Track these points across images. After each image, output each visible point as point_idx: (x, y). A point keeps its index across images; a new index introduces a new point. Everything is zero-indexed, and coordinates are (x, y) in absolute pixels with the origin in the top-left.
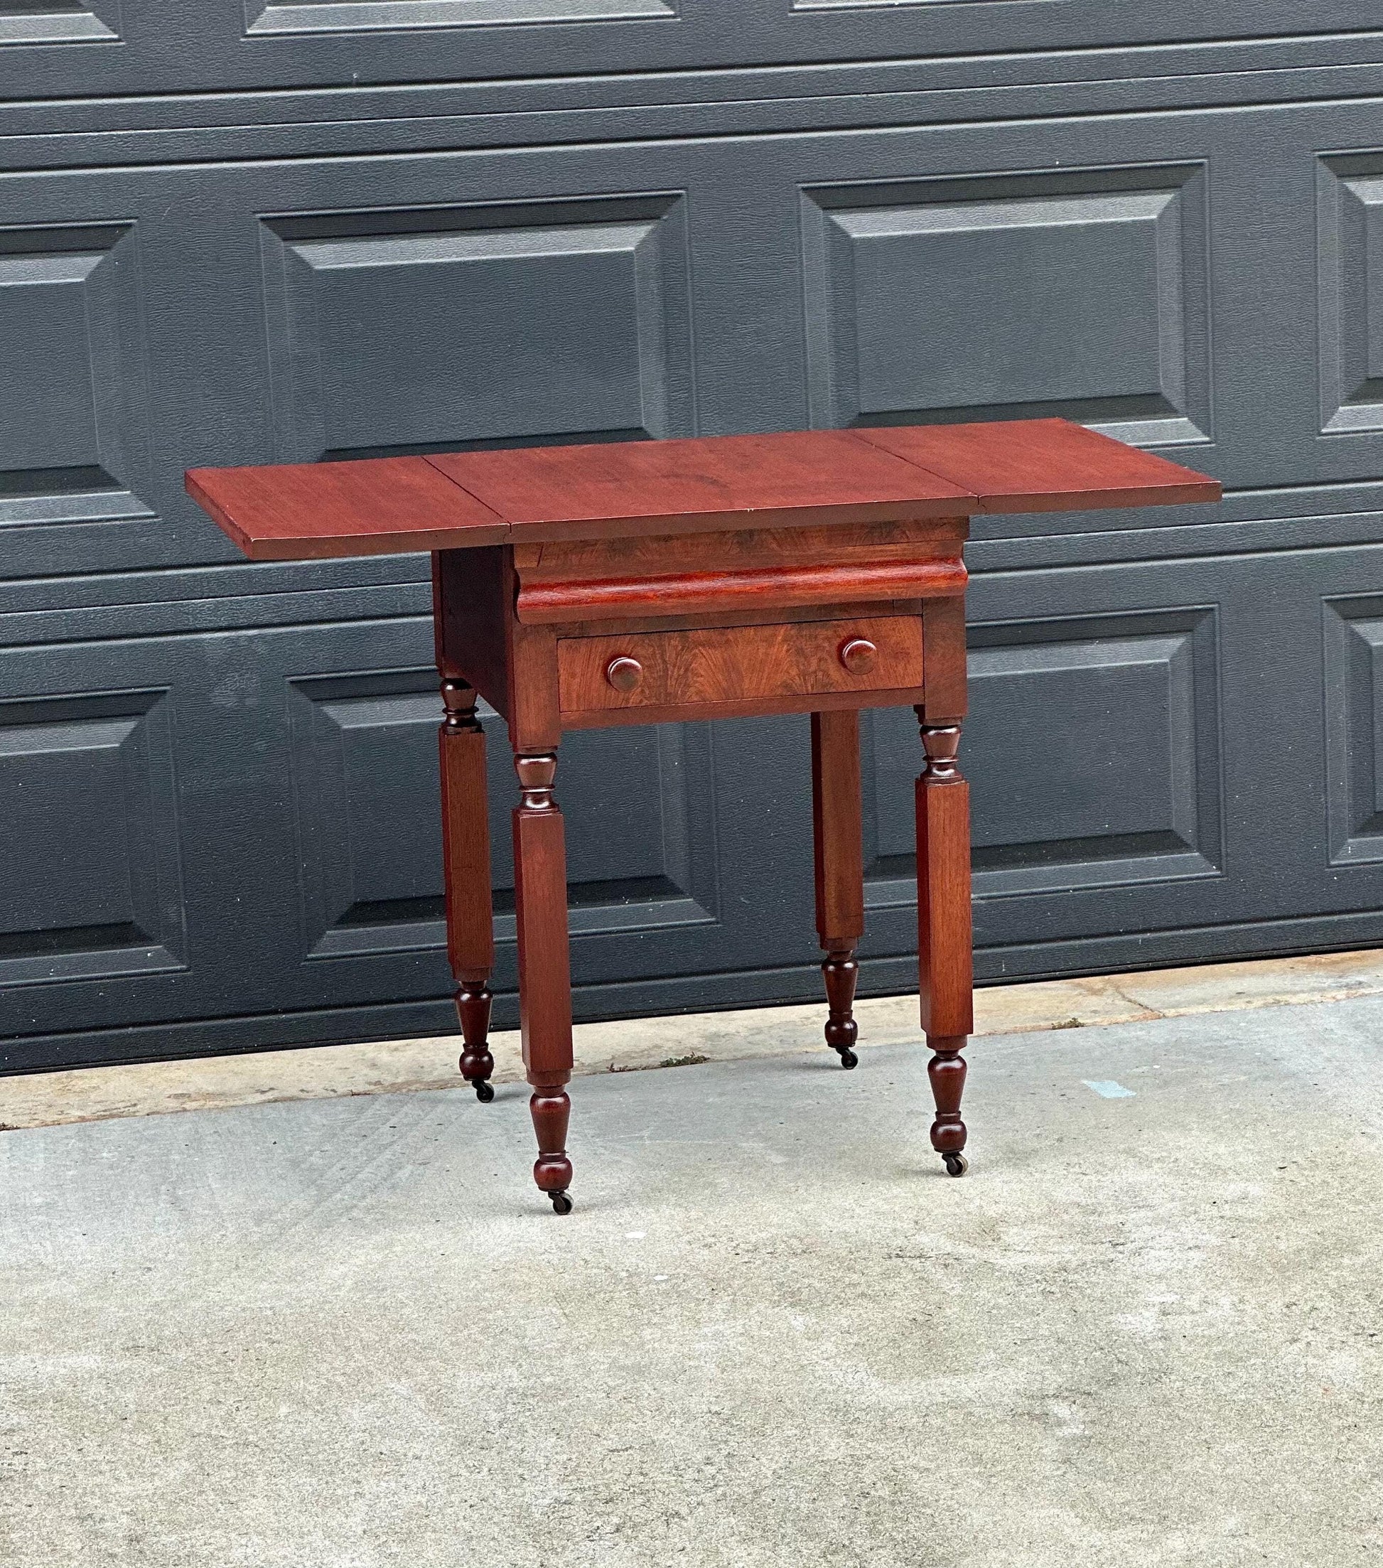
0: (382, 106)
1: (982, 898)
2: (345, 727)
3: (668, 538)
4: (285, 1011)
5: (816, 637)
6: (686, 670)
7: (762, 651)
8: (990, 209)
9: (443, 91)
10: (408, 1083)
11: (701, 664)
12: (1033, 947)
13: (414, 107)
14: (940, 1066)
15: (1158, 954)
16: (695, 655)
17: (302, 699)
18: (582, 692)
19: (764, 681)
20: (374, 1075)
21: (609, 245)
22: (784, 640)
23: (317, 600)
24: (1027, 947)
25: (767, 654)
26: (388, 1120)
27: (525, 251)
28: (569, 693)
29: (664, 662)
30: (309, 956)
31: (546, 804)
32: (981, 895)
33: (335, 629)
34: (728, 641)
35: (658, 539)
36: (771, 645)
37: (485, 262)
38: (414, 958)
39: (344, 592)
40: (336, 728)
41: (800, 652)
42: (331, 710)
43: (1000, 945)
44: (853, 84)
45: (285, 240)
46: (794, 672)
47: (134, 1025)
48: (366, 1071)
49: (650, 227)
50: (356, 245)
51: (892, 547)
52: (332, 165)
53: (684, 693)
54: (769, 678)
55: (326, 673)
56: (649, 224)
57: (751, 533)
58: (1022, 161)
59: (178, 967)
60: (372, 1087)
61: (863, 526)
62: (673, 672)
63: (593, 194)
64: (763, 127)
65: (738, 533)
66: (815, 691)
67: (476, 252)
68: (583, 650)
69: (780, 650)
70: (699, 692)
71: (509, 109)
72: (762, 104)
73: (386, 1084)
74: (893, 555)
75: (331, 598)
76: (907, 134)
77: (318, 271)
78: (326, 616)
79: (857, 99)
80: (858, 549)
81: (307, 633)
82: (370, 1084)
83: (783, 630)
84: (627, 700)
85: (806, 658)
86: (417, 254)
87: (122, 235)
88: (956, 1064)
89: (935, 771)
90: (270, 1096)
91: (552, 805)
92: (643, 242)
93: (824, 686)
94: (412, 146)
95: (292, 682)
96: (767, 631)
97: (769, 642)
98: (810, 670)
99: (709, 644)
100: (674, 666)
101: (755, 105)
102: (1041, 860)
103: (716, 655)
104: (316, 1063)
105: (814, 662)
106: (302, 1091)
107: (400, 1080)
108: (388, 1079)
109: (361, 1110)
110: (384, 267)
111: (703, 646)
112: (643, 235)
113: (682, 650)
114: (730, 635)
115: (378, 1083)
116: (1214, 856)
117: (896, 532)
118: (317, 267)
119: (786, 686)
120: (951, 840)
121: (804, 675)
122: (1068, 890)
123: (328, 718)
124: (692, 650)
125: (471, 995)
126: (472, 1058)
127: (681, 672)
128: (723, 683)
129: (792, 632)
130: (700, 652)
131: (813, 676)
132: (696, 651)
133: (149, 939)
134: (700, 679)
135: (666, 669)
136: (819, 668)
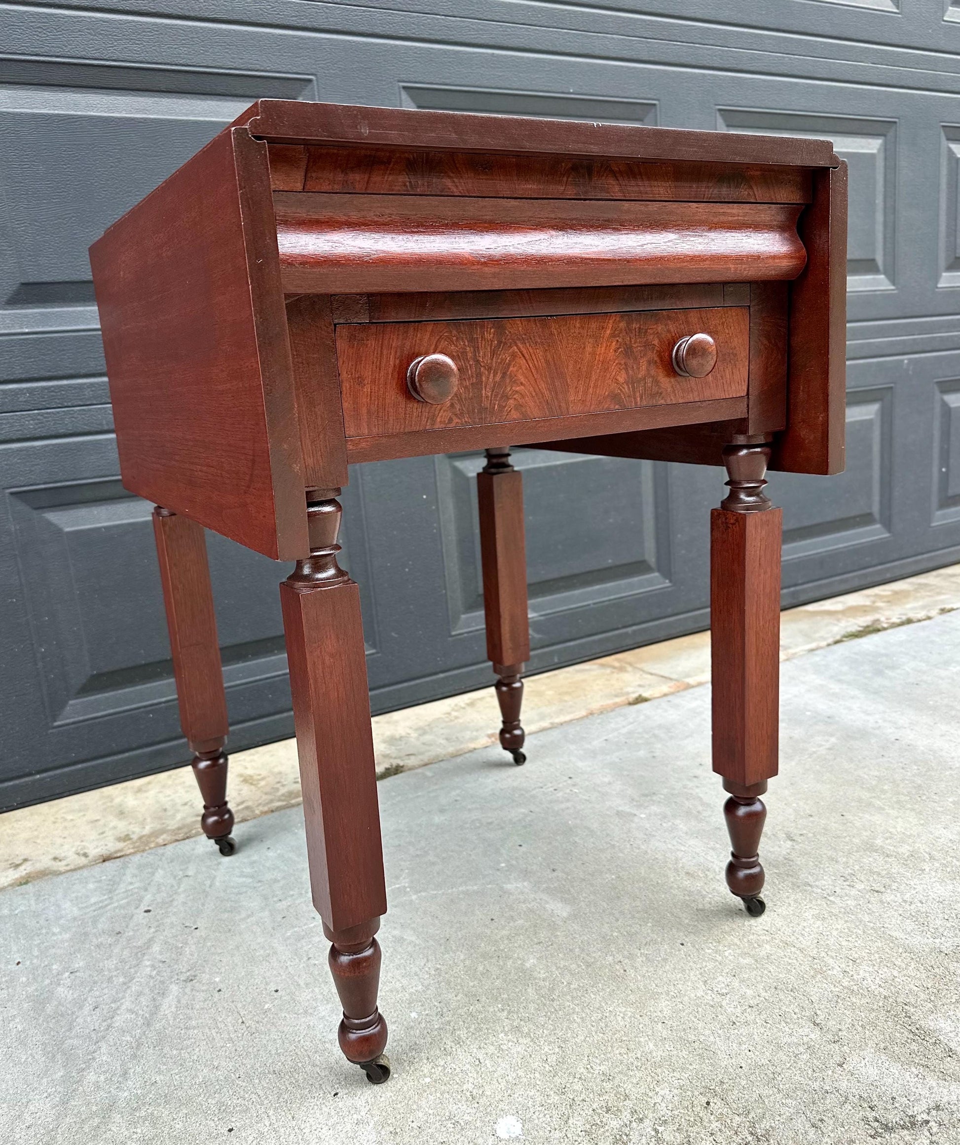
2: (67, 529)
4: (38, 772)
5: (646, 332)
6: (504, 374)
7: (589, 349)
10: (155, 834)
11: (521, 367)
14: (742, 811)
15: (640, 639)
16: (514, 356)
17: (21, 507)
18: (375, 406)
19: (591, 390)
20: (122, 826)
22: (613, 335)
23: (29, 421)
25: (593, 354)
26: (140, 900)
29: (477, 363)
30: (56, 724)
31: (331, 572)
33: (47, 446)
36: (599, 342)
39: (53, 413)
40: (59, 531)
41: (630, 351)
42: (55, 517)
44: (435, 6)
46: (623, 378)
48: (114, 822)
53: (501, 408)
54: (595, 387)
55: (44, 484)
60: (120, 845)
62: (488, 378)
63: (241, 69)
66: (644, 404)
68: (371, 343)
69: (609, 349)
70: (518, 407)
72: (370, 11)
73: (135, 837)
75: (41, 418)
76: (475, 54)
78: (38, 433)
79: (438, 19)
81: (20, 450)
82: (119, 839)
83: (611, 321)
84: (433, 418)
85: (635, 359)
86: (89, 107)
89: (743, 496)
90: (22, 871)
91: (340, 573)
93: (652, 396)
95: (12, 494)
96: (594, 325)
97: (597, 337)
98: (640, 376)
99: (530, 340)
100: (490, 370)
101: (364, 12)
102: (573, 587)
103: (538, 354)
104: (70, 817)
105: (643, 364)
106: (55, 859)
107: (147, 830)
108: (137, 831)
109: (111, 888)
111: (524, 342)
113: (499, 346)
114: (554, 327)
115: (127, 838)
116: (667, 574)
119: (616, 395)
120: (765, 573)
121: (633, 382)
122: (590, 605)
123: (49, 523)
124: (510, 347)
125: (208, 763)
126: (214, 818)
127: (498, 379)
128: (547, 393)
129: (623, 325)
130: (519, 349)
131: (642, 384)
132: (515, 349)
134: (520, 389)
135: (479, 375)
136: (648, 373)
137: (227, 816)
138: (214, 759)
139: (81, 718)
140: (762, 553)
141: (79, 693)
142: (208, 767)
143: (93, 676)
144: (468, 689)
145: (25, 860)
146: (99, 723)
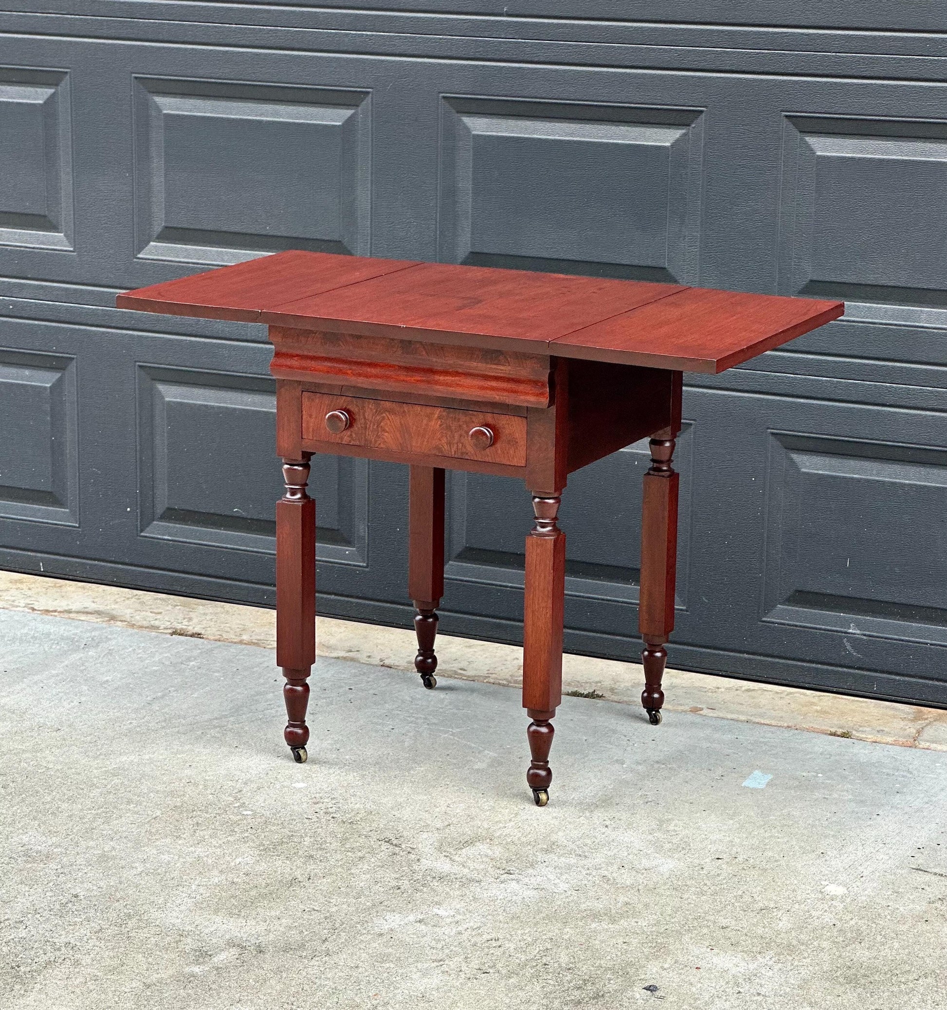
0: (520, 31)
1: (865, 635)
3: (359, 337)
5: (459, 420)
6: (378, 426)
7: (425, 422)
8: (920, 145)
9: (558, 24)
11: (387, 424)
12: (898, 678)
13: (539, 32)
16: (383, 418)
18: (315, 428)
19: (425, 443)
21: (655, 141)
22: (439, 418)
24: (893, 677)
25: (427, 425)
27: (601, 138)
28: (308, 428)
29: (365, 418)
32: (865, 632)
34: (404, 412)
35: (352, 335)
36: (430, 420)
37: (575, 142)
38: (498, 591)
41: (449, 428)
43: (876, 671)
44: (825, 45)
45: (458, 112)
46: (444, 440)
47: (336, 594)
49: (684, 131)
50: (500, 121)
51: (502, 368)
52: (487, 66)
53: (376, 441)
54: (428, 442)
56: (683, 129)
57: (410, 342)
58: (943, 113)
59: (361, 564)
61: (480, 350)
62: (370, 426)
63: (645, 104)
64: (762, 70)
65: (402, 341)
66: (456, 456)
67: (571, 135)
68: (317, 401)
69: (435, 424)
70: (385, 443)
71: (598, 40)
72: (763, 53)
74: (504, 373)
76: (861, 85)
77: (474, 135)
79: (829, 56)
80: (480, 364)
83: (438, 411)
84: (342, 438)
85: (452, 432)
86: (535, 131)
87: (365, 98)
88: (544, 730)
90: (349, 654)
92: (677, 140)
93: (462, 453)
94: (536, 59)
96: (429, 410)
97: (429, 417)
98: (455, 441)
99: (391, 411)
100: (371, 421)
101: (758, 53)
102: (911, 618)
103: (397, 420)
105: (457, 436)
106: (369, 656)
110: (513, 137)
111: (389, 412)
112: (678, 136)
113: (376, 411)
114: (406, 408)
117: (501, 357)
118: (474, 133)
119: (437, 448)
121: (450, 444)
122: (927, 644)
124: (382, 414)
126: (422, 658)
127: (375, 427)
128: (400, 439)
129: (444, 414)
130: (386, 415)
131: (456, 446)
132: (384, 415)
133: (348, 543)
134: (386, 434)
135: (366, 423)
136: (459, 441)
139: (453, 577)
140: (538, 562)
141: (456, 558)
142: (420, 620)
143: (466, 547)
144: (770, 680)
145: (358, 651)
146: (464, 586)
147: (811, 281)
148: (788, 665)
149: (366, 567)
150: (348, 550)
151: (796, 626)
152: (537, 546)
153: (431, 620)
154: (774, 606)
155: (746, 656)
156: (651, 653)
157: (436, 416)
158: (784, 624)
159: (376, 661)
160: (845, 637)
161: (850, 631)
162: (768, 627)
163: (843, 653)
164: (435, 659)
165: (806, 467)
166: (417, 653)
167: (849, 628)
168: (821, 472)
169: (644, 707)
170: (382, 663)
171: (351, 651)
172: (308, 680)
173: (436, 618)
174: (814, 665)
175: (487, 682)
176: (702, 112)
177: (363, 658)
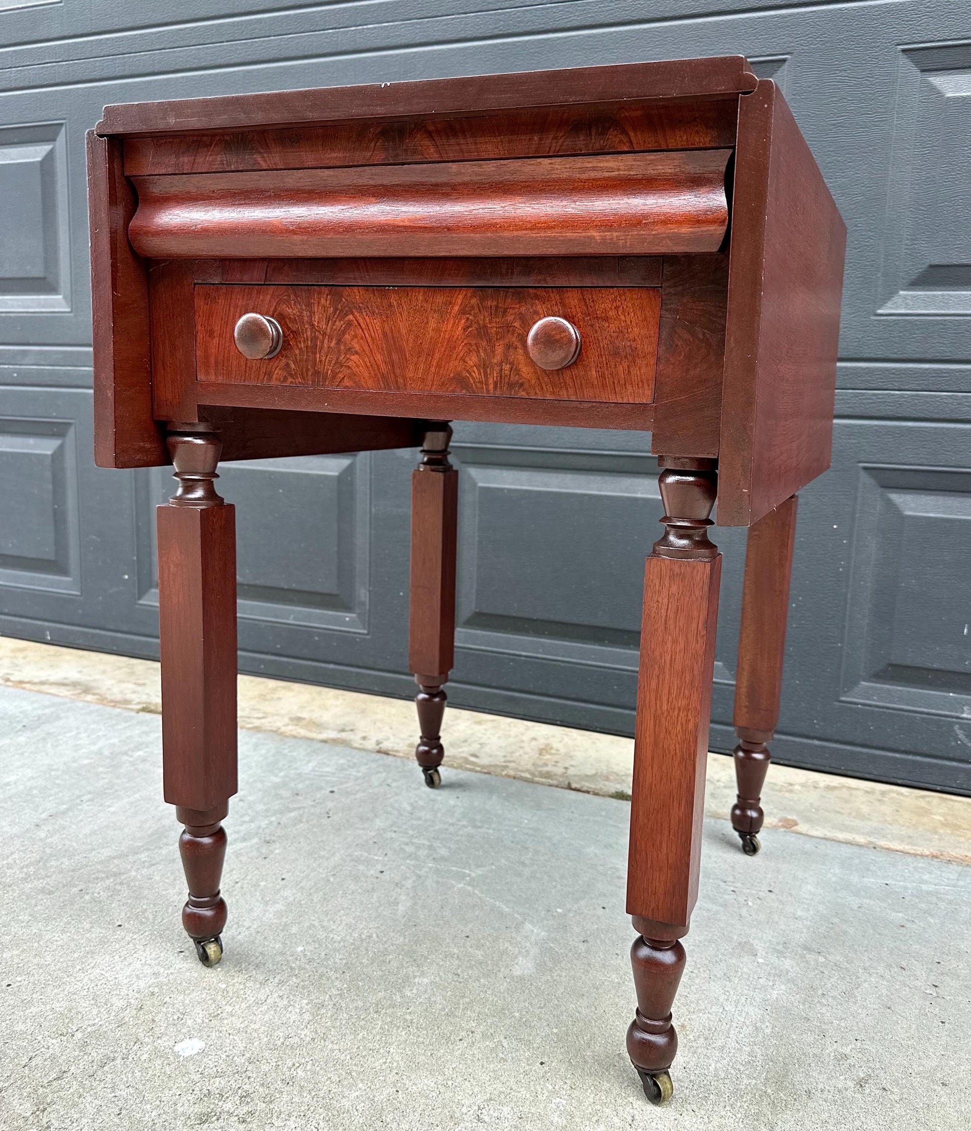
5: (505, 311)
6: (339, 342)
7: (432, 324)
11: (356, 336)
14: (645, 952)
16: (349, 324)
18: (220, 358)
19: (433, 369)
22: (463, 312)
25: (437, 330)
28: (206, 357)
29: (312, 327)
34: (390, 306)
36: (445, 318)
41: (482, 331)
46: (472, 360)
47: (335, 664)
53: (334, 375)
54: (438, 366)
59: (362, 632)
62: (323, 342)
66: (498, 393)
69: (454, 328)
70: (354, 376)
83: (460, 297)
84: (271, 376)
85: (489, 341)
93: (511, 386)
96: (440, 299)
97: (442, 312)
98: (496, 359)
99: (364, 308)
100: (325, 333)
103: (376, 326)
105: (499, 346)
106: (364, 737)
111: (360, 311)
113: (335, 311)
114: (394, 298)
119: (458, 379)
120: (675, 642)
121: (484, 366)
124: (346, 315)
125: (426, 696)
126: (426, 748)
127: (333, 344)
128: (383, 366)
129: (474, 301)
130: (355, 317)
131: (497, 369)
132: (351, 317)
133: (348, 608)
134: (355, 358)
135: (314, 339)
136: (505, 359)
137: (435, 751)
138: (433, 696)
140: (671, 614)
142: (424, 700)
144: (849, 773)
147: (931, 266)
148: (874, 756)
149: (367, 634)
150: (348, 617)
151: (888, 708)
152: (672, 577)
153: (437, 700)
154: (856, 683)
155: (816, 742)
156: (747, 752)
157: (457, 308)
158: (870, 705)
159: (370, 745)
160: (957, 723)
161: (964, 715)
162: (850, 709)
163: (953, 744)
164: (441, 748)
165: (911, 509)
166: (419, 741)
167: (963, 712)
168: (931, 515)
169: (735, 829)
170: (377, 748)
171: (343, 730)
172: (223, 823)
173: (443, 696)
174: (910, 757)
175: (506, 775)
176: (784, 60)
177: (356, 739)
